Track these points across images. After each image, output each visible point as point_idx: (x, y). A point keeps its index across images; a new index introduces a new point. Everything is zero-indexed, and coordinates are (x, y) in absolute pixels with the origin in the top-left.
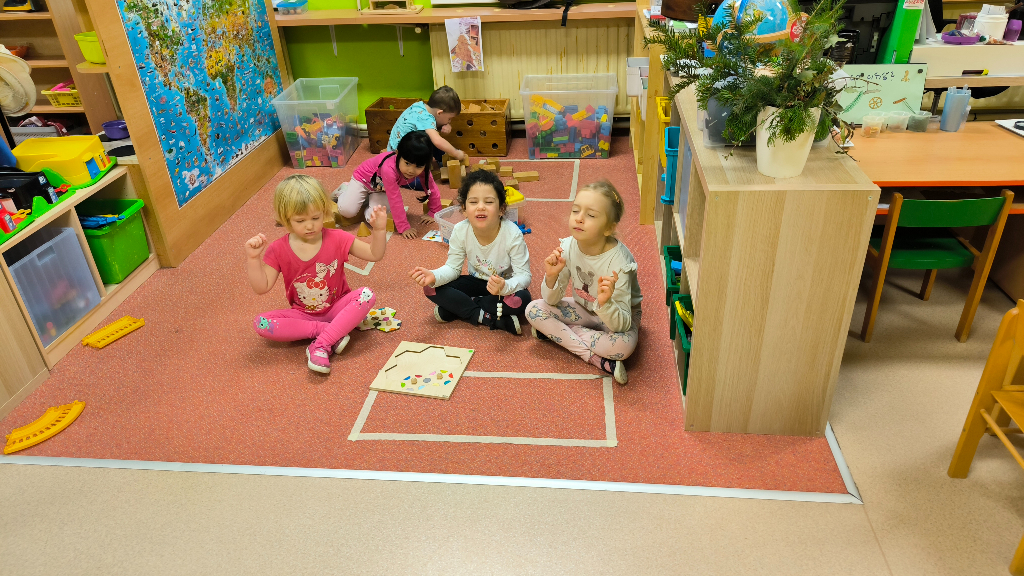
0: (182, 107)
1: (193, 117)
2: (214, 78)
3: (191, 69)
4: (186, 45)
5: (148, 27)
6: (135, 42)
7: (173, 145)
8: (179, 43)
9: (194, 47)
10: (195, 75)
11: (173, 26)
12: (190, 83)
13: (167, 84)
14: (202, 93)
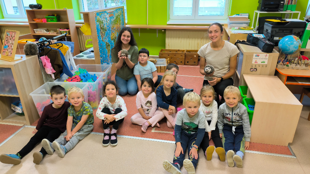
0: (105, 47)
1: (107, 49)
2: (112, 40)
3: (108, 37)
4: (107, 31)
5: (100, 26)
6: (98, 29)
7: (102, 56)
8: (106, 30)
9: (109, 32)
10: (108, 39)
11: (105, 26)
12: (107, 40)
13: (103, 41)
14: (109, 44)
